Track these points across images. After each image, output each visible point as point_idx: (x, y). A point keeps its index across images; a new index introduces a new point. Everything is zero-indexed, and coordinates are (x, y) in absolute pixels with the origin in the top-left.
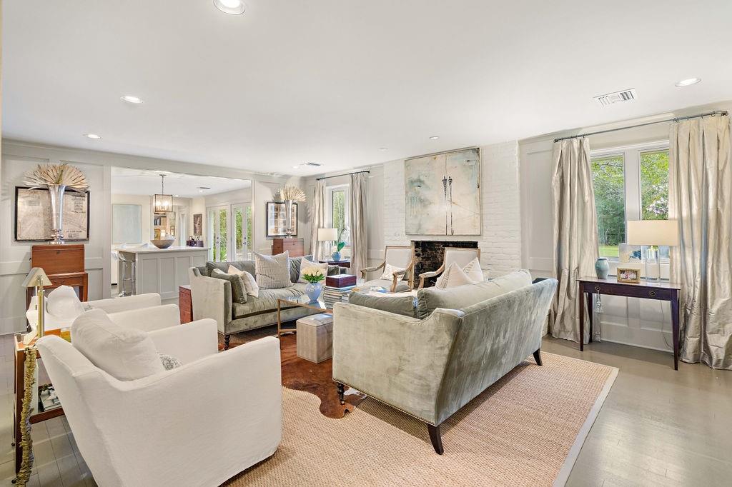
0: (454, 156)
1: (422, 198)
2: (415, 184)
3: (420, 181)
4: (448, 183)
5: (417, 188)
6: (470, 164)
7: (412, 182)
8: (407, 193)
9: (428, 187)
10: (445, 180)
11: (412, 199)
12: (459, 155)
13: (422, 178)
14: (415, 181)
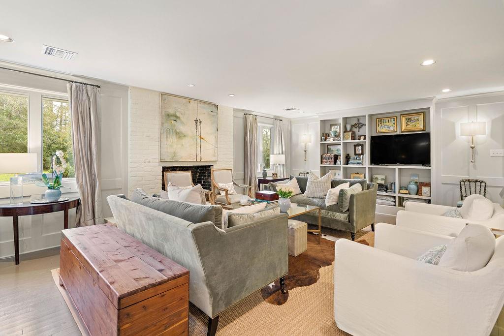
0: (203, 105)
1: (178, 131)
2: (172, 118)
3: (177, 117)
4: (198, 122)
5: (173, 122)
6: (213, 114)
7: (168, 115)
8: (162, 124)
9: (182, 123)
10: (196, 121)
11: (168, 130)
12: (206, 106)
13: (178, 114)
14: (171, 116)
